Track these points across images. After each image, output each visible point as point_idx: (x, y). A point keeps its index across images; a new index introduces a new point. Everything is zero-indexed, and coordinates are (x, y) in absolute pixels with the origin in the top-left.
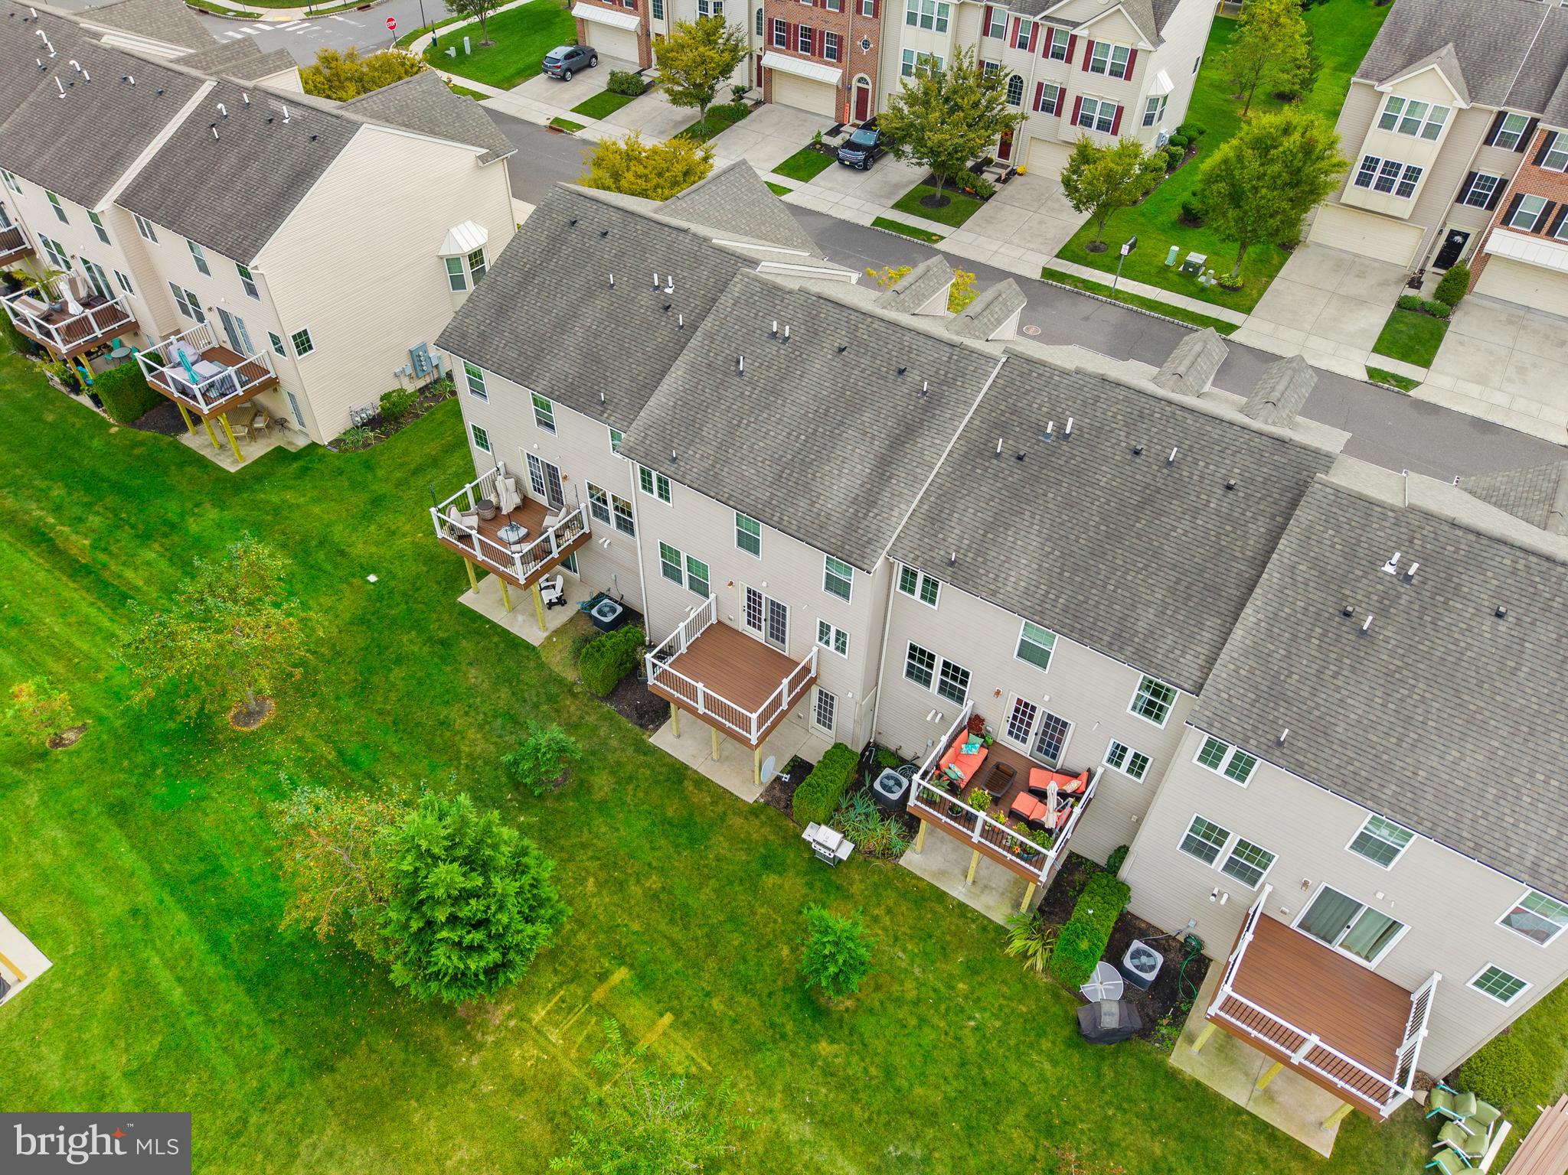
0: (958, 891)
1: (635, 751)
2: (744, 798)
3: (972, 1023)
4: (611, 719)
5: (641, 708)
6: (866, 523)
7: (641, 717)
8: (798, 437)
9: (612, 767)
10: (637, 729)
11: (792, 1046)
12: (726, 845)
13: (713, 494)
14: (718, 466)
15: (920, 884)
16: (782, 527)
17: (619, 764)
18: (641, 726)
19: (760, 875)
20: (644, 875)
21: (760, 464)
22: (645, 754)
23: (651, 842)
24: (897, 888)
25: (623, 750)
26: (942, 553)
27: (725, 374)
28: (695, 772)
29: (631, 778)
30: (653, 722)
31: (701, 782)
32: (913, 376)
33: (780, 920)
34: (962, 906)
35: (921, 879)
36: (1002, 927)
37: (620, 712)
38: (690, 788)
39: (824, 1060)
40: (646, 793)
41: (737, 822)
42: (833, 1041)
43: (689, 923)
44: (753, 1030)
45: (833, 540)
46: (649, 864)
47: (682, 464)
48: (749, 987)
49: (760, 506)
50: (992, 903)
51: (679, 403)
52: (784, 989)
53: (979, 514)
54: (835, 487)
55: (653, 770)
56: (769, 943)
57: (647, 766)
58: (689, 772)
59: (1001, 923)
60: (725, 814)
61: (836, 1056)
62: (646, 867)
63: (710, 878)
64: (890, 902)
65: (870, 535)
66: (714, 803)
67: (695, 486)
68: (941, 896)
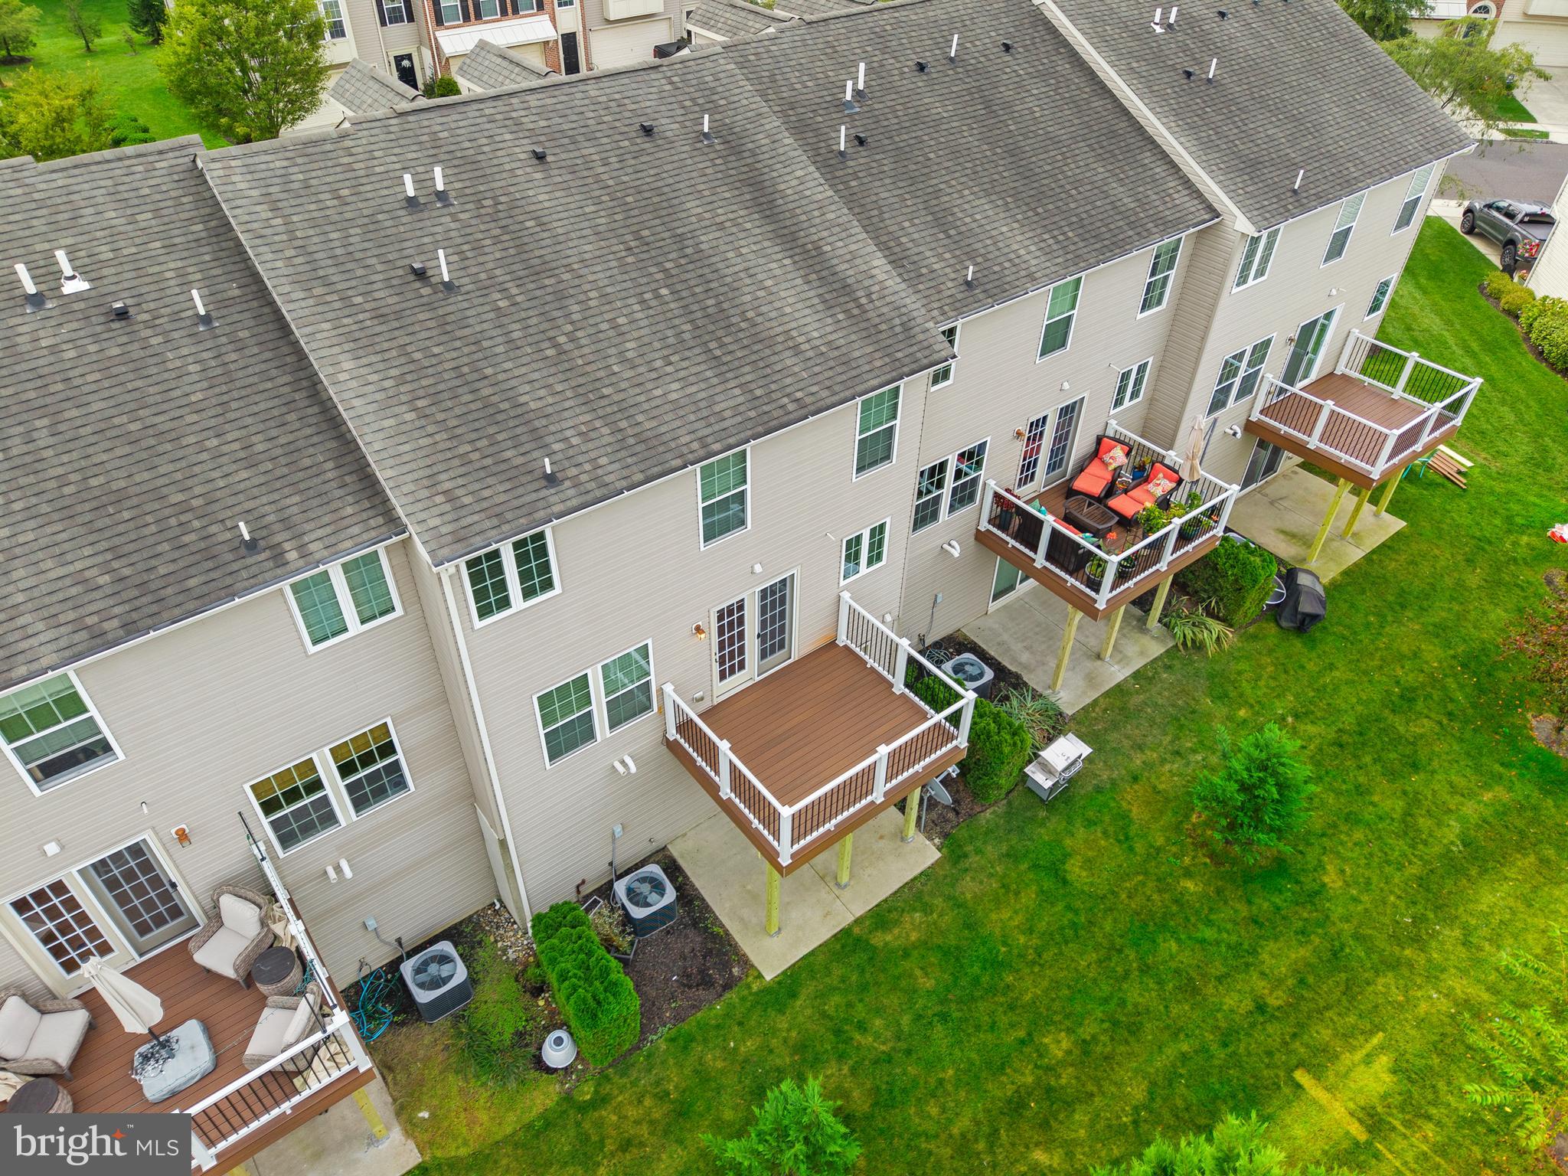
0: (1117, 673)
1: (782, 1012)
2: (929, 863)
3: (1290, 719)
4: (691, 1039)
5: (689, 976)
6: (871, 314)
7: (706, 982)
8: (658, 297)
9: (804, 1060)
10: (732, 996)
11: (1334, 917)
12: (1006, 914)
13: (678, 462)
14: (623, 424)
15: (1103, 703)
16: (812, 408)
17: (801, 1048)
18: (727, 987)
19: (1065, 882)
20: (1040, 1056)
21: (669, 369)
22: (793, 995)
23: (978, 1028)
24: (1106, 730)
25: (774, 1031)
26: (950, 284)
27: (430, 306)
28: (858, 921)
29: (838, 1032)
30: (726, 966)
31: (881, 916)
32: (667, 126)
33: (1140, 878)
34: (1137, 675)
35: (1095, 702)
36: (1167, 651)
37: (679, 1018)
38: (889, 938)
39: (1348, 885)
40: (879, 1011)
41: (968, 888)
42: (1320, 866)
43: (1136, 1005)
44: (1314, 960)
45: (878, 363)
46: (1022, 1042)
47: (574, 471)
48: (1246, 946)
49: (753, 414)
50: (1137, 648)
51: (420, 403)
52: (1249, 902)
53: (916, 221)
54: (788, 310)
55: (834, 989)
56: (1176, 901)
57: (822, 996)
58: (856, 930)
59: (1163, 650)
60: (949, 898)
61: (1343, 871)
62: (1027, 1050)
63: (1061, 953)
64: (1126, 743)
65: (897, 321)
66: (927, 909)
67: (640, 477)
68: (1119, 690)
